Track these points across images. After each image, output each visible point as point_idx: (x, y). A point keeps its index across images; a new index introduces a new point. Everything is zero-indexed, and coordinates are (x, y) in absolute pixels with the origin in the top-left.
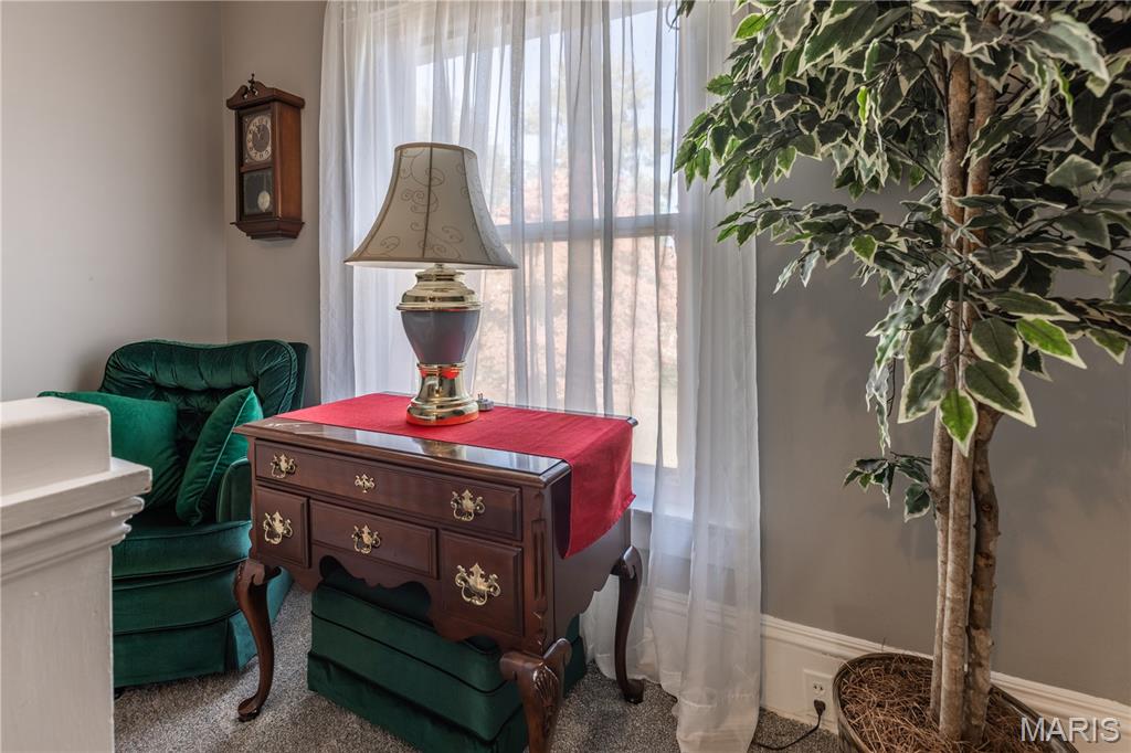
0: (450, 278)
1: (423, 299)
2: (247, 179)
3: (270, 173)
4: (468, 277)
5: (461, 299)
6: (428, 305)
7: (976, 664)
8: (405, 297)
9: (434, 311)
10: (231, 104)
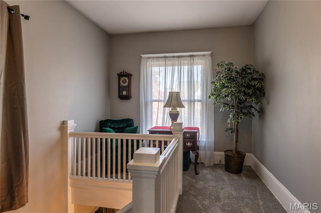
0: (176, 109)
1: (173, 112)
2: (121, 89)
3: (127, 88)
4: (178, 109)
5: (178, 112)
6: (174, 113)
7: (237, 146)
8: (170, 112)
9: (175, 114)
10: (118, 75)
